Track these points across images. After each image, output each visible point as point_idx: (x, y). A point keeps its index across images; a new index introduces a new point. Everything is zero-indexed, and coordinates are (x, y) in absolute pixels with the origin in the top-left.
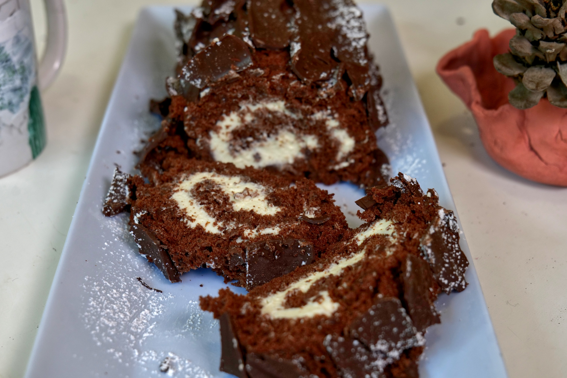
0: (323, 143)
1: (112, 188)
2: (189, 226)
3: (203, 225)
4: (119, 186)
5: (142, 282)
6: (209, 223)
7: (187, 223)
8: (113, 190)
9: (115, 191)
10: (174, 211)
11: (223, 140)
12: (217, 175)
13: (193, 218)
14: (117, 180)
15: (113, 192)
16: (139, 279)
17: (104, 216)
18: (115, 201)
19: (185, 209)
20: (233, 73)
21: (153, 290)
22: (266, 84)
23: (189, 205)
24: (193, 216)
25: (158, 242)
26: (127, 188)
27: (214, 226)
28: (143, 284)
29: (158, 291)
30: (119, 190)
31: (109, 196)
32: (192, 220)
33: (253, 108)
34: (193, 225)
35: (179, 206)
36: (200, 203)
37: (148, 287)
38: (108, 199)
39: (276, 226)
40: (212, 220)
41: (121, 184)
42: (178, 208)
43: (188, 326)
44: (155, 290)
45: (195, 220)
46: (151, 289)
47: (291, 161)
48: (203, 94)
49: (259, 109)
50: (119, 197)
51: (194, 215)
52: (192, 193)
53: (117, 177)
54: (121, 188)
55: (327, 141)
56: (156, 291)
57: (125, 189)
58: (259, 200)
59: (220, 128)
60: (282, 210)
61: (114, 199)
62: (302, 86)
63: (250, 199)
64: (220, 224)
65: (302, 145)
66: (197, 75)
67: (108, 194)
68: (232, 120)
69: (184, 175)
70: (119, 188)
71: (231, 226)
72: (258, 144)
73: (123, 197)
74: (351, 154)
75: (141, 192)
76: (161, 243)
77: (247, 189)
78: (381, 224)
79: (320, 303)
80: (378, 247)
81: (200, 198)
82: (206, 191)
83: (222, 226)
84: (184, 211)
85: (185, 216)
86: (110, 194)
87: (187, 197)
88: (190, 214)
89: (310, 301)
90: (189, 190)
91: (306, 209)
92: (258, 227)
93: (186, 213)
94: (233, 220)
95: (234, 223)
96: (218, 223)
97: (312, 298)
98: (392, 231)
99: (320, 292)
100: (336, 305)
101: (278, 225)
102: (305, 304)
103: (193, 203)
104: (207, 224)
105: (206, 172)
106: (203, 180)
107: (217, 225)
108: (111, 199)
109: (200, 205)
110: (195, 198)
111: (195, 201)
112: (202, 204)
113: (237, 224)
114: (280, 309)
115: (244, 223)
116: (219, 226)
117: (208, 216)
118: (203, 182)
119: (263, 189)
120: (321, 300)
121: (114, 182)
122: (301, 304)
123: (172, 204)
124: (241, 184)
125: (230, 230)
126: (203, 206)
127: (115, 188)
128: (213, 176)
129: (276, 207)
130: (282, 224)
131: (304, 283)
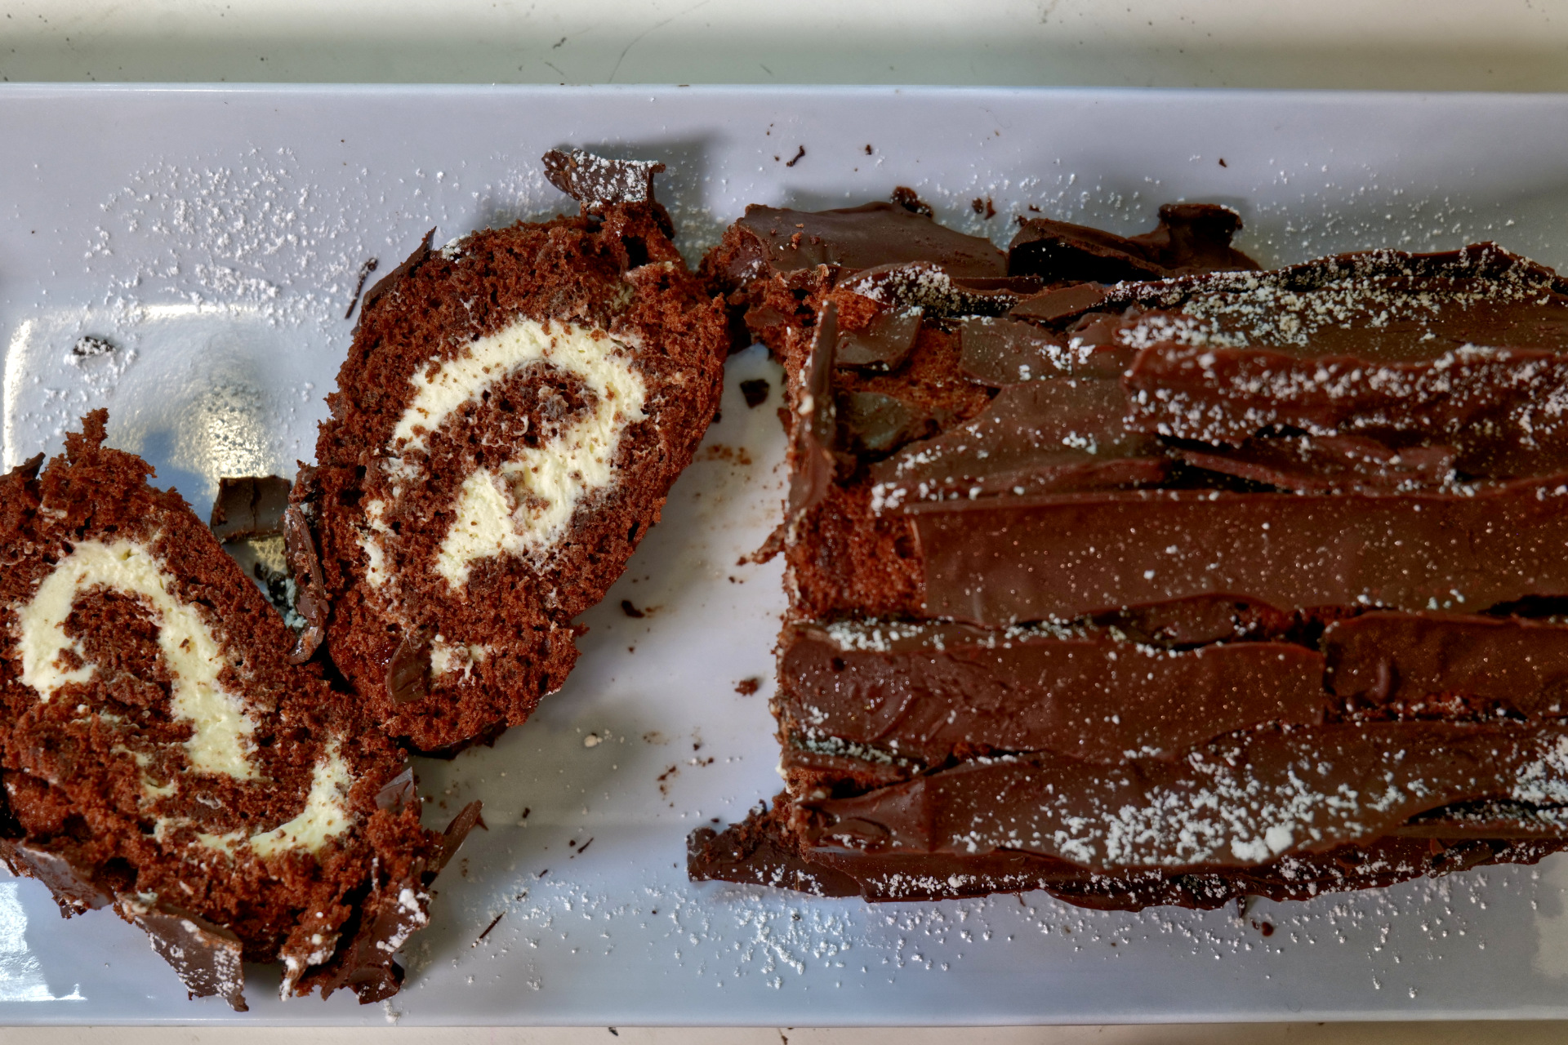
1: (605, 163)
3: (419, 402)
4: (607, 182)
6: (426, 417)
7: (427, 363)
8: (600, 167)
9: (597, 171)
10: (463, 328)
12: (621, 426)
13: (439, 377)
14: (623, 172)
15: (594, 169)
17: (545, 158)
18: (574, 177)
19: (468, 355)
23: (484, 364)
24: (445, 376)
27: (414, 429)
30: (598, 183)
31: (586, 160)
32: (430, 375)
34: (418, 379)
35: (482, 340)
36: (489, 391)
38: (581, 159)
39: (388, 576)
40: (432, 424)
41: (613, 185)
42: (476, 338)
45: (433, 381)
51: (450, 380)
53: (630, 171)
58: (503, 536)
60: (455, 592)
67: (592, 157)
69: (635, 340)
70: (603, 180)
71: (401, 470)
77: (546, 504)
78: (330, 823)
79: (56, 665)
80: (209, 803)
81: (504, 388)
82: (535, 402)
83: (406, 447)
84: (460, 354)
85: (445, 358)
86: (592, 162)
87: (517, 358)
88: (450, 367)
89: (74, 643)
90: (553, 360)
91: (480, 652)
92: (392, 533)
93: (455, 358)
94: (422, 474)
95: (412, 476)
96: (422, 437)
97: (80, 650)
98: (266, 843)
99: (95, 666)
100: (46, 697)
101: (393, 580)
102: (69, 634)
103: (487, 370)
104: (420, 410)
105: (649, 398)
106: (602, 393)
107: (414, 437)
108: (578, 166)
109: (481, 391)
110: (510, 377)
111: (496, 376)
112: (486, 395)
113: (407, 484)
114: (79, 581)
115: (407, 498)
116: (411, 440)
117: (445, 413)
118: (583, 392)
119: (542, 545)
120: (63, 665)
121: (618, 166)
122: (72, 625)
123: (489, 321)
124: (572, 490)
125: (385, 467)
126: (478, 399)
127: (603, 171)
128: (618, 417)
129: (466, 579)
130: (394, 590)
131: (185, 636)
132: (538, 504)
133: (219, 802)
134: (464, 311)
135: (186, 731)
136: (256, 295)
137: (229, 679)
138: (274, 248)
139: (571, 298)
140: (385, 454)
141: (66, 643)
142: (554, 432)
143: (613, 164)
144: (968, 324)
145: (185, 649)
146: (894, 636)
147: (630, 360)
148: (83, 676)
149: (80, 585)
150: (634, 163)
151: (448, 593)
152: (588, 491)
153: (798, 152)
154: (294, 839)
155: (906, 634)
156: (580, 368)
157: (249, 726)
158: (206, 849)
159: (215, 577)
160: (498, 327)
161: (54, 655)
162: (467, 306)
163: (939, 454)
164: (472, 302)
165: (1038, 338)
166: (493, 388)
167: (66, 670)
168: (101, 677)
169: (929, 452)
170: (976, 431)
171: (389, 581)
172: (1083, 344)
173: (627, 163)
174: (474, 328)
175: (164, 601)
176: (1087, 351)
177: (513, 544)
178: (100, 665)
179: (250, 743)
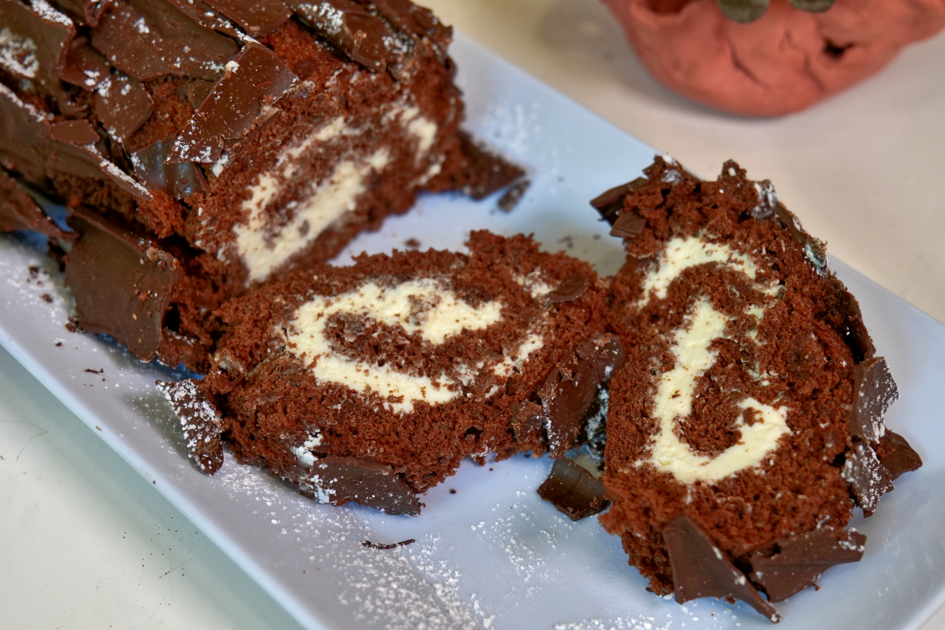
0: (397, 151)
1: (183, 421)
2: (401, 412)
3: (419, 397)
4: (193, 410)
5: (376, 544)
6: (424, 388)
7: (392, 409)
8: (189, 423)
9: (193, 422)
10: (354, 401)
11: (256, 230)
12: (333, 299)
13: (396, 394)
14: (181, 403)
15: (193, 427)
16: (368, 544)
17: (210, 475)
18: (207, 440)
19: (368, 388)
20: (268, 110)
21: (399, 547)
22: (332, 103)
23: (365, 377)
24: (391, 392)
25: (389, 467)
26: (205, 405)
27: (438, 390)
28: (380, 548)
29: (407, 542)
30: (199, 417)
31: (191, 437)
32: (400, 400)
33: (296, 152)
34: (407, 407)
35: (351, 388)
36: (377, 364)
37: (388, 547)
38: (192, 444)
39: (530, 336)
40: (425, 381)
41: (193, 405)
42: (354, 392)
43: (522, 568)
44: (401, 544)
45: (402, 397)
46: (394, 546)
47: (352, 206)
48: (217, 170)
49: (307, 148)
50: (207, 430)
51: (391, 389)
52: (345, 354)
53: (176, 397)
54: (198, 410)
55: (403, 145)
56: (404, 545)
57: (204, 409)
58: (449, 305)
59: (249, 211)
60: (503, 303)
61: (204, 438)
62: (373, 77)
63: (435, 312)
64: (443, 380)
65: (365, 171)
66: (202, 143)
67: (186, 435)
68: (264, 189)
69: (277, 329)
70: (196, 415)
71: (467, 374)
72: (303, 205)
73: (213, 425)
74: (436, 148)
75: (258, 400)
76: (393, 467)
77: (411, 298)
78: (678, 249)
79: (761, 421)
80: (734, 290)
81: (367, 356)
82: (360, 338)
83: (451, 382)
84: (371, 392)
85: (381, 399)
86: (189, 432)
87: (344, 366)
88: (384, 393)
89: (741, 426)
90: (329, 350)
91: (521, 280)
92: (505, 351)
93: (376, 393)
94: (457, 363)
95: (464, 366)
96: (438, 381)
97: (740, 420)
98: (720, 254)
99: (739, 404)
100: (783, 410)
101: (529, 331)
102: (739, 435)
103: (367, 371)
104: (423, 393)
105: (303, 303)
106: (323, 320)
107: (442, 385)
108: (199, 440)
109: (381, 368)
110: (358, 359)
111: (365, 366)
112: (381, 364)
113: (472, 365)
114: (707, 463)
115: (478, 357)
116: (445, 385)
117: (412, 378)
118: (331, 325)
119: (434, 284)
120: (757, 417)
121: (179, 409)
122: (733, 438)
123: (337, 391)
124: (390, 294)
125: (473, 382)
126: (387, 366)
127: (189, 419)
128: (328, 304)
129: (490, 303)
130: (533, 327)
131: (672, 400)
132: (413, 300)
133: (728, 288)
134: (343, 407)
135: (716, 344)
136: (450, 595)
137: (669, 364)
138: (411, 593)
139: (282, 368)
140: (466, 389)
141: (745, 430)
142: (368, 319)
143: (180, 415)
144: (121, 136)
145: (679, 393)
146: (315, 8)
147: (291, 323)
148: (750, 403)
149: (708, 461)
150: (168, 397)
151: (506, 305)
152: (384, 288)
153: (89, 373)
154: (704, 247)
155: (310, 6)
156: (320, 338)
157: (680, 334)
158: (755, 263)
159: (626, 424)
160: (335, 387)
161: (757, 426)
162: (339, 407)
163: (204, 63)
164: (335, 407)
165: (103, 103)
166: (373, 362)
167: (758, 412)
168: (738, 397)
169: (207, 68)
170: (177, 63)
171: (531, 333)
172: (88, 77)
173: (172, 404)
174: (348, 396)
175: (667, 426)
176: (90, 74)
177: (448, 298)
178: (735, 403)
179: (686, 322)
